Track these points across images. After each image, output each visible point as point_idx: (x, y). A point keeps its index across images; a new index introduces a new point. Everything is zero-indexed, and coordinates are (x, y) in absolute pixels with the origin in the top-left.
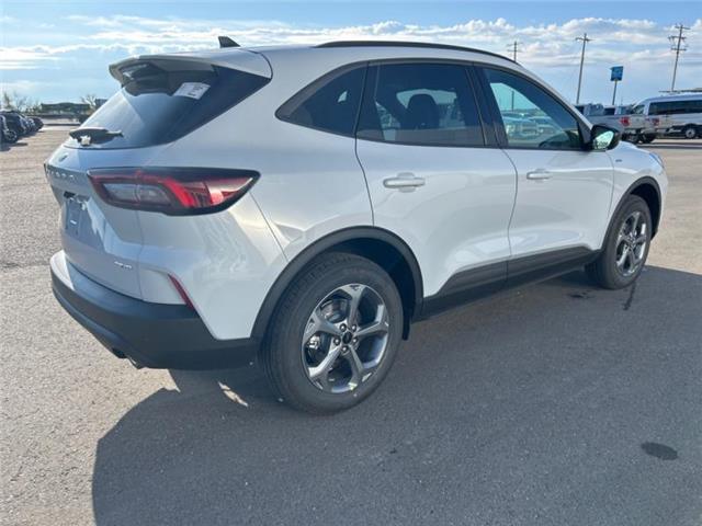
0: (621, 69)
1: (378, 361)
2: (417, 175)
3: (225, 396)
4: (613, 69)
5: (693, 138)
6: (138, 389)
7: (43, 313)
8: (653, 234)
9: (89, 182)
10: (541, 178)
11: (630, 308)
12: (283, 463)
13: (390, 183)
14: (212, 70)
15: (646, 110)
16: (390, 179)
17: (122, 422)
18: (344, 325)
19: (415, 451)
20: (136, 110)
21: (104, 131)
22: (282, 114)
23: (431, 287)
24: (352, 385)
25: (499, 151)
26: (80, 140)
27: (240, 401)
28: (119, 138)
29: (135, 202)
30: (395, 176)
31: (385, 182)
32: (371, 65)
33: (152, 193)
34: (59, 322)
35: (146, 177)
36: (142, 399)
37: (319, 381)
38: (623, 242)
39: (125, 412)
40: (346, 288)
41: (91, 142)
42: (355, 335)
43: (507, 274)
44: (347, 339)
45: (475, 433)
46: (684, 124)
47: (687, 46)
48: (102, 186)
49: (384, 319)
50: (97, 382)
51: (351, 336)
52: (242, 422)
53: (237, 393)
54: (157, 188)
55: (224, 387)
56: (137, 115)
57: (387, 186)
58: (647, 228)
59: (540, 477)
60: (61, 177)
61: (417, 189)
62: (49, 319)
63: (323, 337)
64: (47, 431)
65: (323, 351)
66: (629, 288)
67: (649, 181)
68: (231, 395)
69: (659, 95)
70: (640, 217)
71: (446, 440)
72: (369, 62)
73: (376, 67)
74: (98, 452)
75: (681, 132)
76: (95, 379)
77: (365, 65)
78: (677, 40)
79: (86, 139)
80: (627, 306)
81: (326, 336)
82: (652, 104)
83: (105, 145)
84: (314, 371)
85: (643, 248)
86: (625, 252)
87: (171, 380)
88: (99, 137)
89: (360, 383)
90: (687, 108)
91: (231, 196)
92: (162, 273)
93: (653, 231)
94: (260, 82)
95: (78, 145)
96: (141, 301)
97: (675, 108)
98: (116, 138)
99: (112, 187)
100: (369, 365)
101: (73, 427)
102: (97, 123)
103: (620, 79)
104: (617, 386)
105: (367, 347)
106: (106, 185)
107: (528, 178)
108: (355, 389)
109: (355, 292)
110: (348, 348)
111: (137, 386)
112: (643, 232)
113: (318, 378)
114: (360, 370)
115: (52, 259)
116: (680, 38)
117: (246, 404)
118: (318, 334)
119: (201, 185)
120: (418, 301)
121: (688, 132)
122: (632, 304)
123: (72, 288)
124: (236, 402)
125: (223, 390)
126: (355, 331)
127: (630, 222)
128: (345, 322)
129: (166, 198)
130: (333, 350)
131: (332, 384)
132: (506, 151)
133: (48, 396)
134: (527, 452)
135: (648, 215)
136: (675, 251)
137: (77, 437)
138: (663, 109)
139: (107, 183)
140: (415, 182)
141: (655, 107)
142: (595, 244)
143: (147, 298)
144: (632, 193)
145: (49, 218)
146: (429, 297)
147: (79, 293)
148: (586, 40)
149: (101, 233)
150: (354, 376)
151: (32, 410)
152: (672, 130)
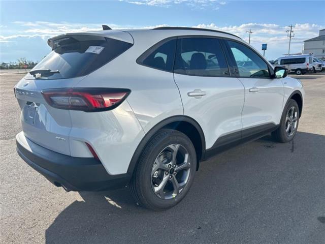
0: (266, 45)
1: (186, 182)
2: (202, 90)
3: (109, 203)
4: (263, 45)
5: (300, 74)
6: (62, 202)
7: (8, 164)
8: (300, 116)
9: (42, 96)
10: (255, 91)
11: (294, 152)
12: (145, 237)
13: (191, 94)
14: (105, 40)
15: (279, 63)
16: (191, 92)
17: (57, 219)
18: (170, 165)
19: (210, 227)
20: (65, 60)
21: (49, 70)
22: (139, 61)
23: (209, 144)
24: (174, 195)
25: (236, 78)
26: (35, 76)
27: (117, 206)
28: (58, 74)
29: (68, 106)
30: (193, 91)
31: (188, 93)
32: (179, 38)
33: (77, 101)
34: (17, 168)
35: (74, 93)
36: (66, 207)
37: (159, 194)
38: (288, 121)
39: (57, 215)
40: (171, 146)
41: (41, 76)
42: (175, 169)
43: (241, 137)
44: (171, 172)
45: (237, 216)
46: (296, 68)
47: (294, 34)
48: (49, 98)
49: (188, 161)
50: (41, 199)
51: (173, 170)
52: (119, 217)
53: (114, 201)
54: (80, 98)
55: (107, 198)
56: (66, 62)
57: (189, 96)
58: (297, 114)
59: (274, 238)
60: (26, 94)
61: (203, 97)
62: (12, 167)
63: (160, 171)
64: (17, 227)
65: (160, 178)
66: (291, 142)
67: (298, 92)
68: (112, 202)
69: (284, 56)
70: (295, 109)
71: (224, 221)
72: (177, 37)
73: (181, 39)
74: (46, 236)
75: (295, 72)
76: (39, 197)
77: (176, 38)
78: (290, 32)
79: (38, 75)
80: (292, 150)
81: (162, 171)
82: (282, 60)
83: (50, 77)
84: (157, 189)
85: (296, 123)
86: (289, 126)
87: (80, 196)
88: (46, 73)
89: (178, 193)
90: (296, 61)
91: (117, 102)
92: (82, 142)
93: (299, 115)
94: (128, 46)
95: (34, 78)
96: (70, 156)
97: (292, 62)
98: (55, 74)
99: (55, 99)
100: (182, 184)
101: (31, 223)
102: (43, 67)
103: (266, 49)
104: (299, 190)
105: (180, 175)
106: (52, 98)
107: (250, 91)
108: (176, 197)
109: (175, 147)
110: (172, 176)
111: (62, 200)
112: (296, 116)
113: (159, 192)
114: (178, 186)
115: (17, 136)
116: (291, 31)
117: (120, 207)
118: (158, 170)
119: (100, 96)
120: (203, 151)
121: (298, 72)
122: (294, 149)
123: (31, 151)
124: (115, 206)
125: (107, 200)
126: (175, 167)
127: (290, 111)
128: (171, 163)
129: (85, 103)
130: (165, 178)
131: (165, 195)
132: (240, 79)
133: (16, 207)
134: (264, 225)
135: (298, 108)
136: (306, 124)
137: (33, 229)
138: (286, 62)
139: (52, 96)
140: (201, 94)
141: (283, 61)
142: (277, 122)
143: (73, 155)
144: (291, 98)
145: (7, 116)
146: (208, 149)
147: (35, 153)
148: (250, 32)
149: (44, 122)
150: (175, 190)
151: (8, 215)
152: (291, 71)
